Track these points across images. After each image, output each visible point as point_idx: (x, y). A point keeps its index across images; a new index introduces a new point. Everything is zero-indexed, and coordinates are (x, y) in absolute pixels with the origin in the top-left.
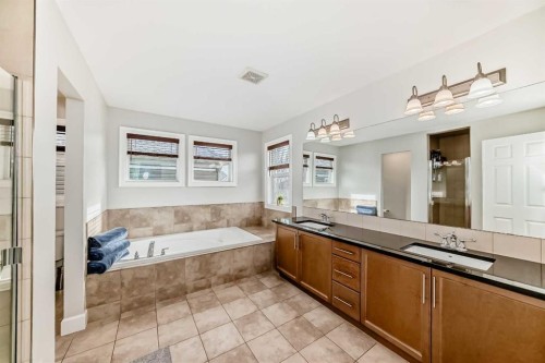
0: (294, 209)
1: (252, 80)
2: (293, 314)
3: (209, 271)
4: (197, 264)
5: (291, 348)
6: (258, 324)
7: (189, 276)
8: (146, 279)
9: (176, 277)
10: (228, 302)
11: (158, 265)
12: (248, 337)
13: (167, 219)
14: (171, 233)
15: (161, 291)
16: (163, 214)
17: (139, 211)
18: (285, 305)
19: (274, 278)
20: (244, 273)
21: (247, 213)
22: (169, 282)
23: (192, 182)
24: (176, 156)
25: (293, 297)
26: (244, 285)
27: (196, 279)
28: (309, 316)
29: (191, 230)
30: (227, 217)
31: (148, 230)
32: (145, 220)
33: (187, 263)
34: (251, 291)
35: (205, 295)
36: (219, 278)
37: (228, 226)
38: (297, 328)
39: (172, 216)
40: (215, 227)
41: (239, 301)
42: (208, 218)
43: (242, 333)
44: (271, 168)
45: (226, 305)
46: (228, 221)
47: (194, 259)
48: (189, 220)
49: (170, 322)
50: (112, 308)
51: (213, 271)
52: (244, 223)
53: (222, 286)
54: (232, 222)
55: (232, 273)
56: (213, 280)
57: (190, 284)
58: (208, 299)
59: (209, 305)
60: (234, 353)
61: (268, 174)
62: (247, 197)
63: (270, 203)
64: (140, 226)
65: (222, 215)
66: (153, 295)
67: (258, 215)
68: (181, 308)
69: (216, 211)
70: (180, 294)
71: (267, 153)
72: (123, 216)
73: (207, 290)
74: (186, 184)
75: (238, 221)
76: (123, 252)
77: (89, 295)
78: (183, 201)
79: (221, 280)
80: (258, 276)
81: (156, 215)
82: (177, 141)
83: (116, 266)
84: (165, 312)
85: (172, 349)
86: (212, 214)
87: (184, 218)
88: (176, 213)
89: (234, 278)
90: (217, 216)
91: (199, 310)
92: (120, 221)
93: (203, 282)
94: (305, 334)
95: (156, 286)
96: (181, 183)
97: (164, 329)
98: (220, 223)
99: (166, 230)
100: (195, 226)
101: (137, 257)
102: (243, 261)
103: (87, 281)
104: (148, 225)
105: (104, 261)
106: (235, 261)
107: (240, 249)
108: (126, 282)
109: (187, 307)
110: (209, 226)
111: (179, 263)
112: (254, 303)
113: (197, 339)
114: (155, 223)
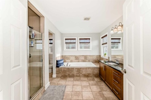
0: (109, 58)
1: (87, 20)
2: (100, 90)
3: (80, 72)
4: (77, 70)
5: (93, 98)
6: (87, 89)
7: (75, 72)
8: (66, 71)
9: (72, 72)
10: (83, 81)
11: (68, 68)
12: (83, 90)
13: (73, 58)
14: (74, 62)
15: (69, 74)
16: (72, 57)
17: (68, 56)
18: (98, 87)
19: (99, 79)
20: (90, 75)
21: (95, 58)
22: (70, 73)
23: (79, 49)
24: (75, 43)
25: (102, 86)
26: (89, 78)
27: (77, 74)
28: (104, 93)
29: (79, 62)
30: (89, 59)
31: (69, 61)
32: (69, 58)
33: (74, 69)
34: (90, 80)
35: (78, 78)
36: (83, 75)
37: (89, 61)
38: (98, 94)
39: (74, 58)
40: (85, 62)
41: (86, 82)
42: (83, 59)
43: (82, 89)
44: (103, 44)
45: (82, 82)
46: (89, 60)
47: (76, 68)
48: (78, 59)
49: (69, 81)
50: (60, 75)
51: (81, 72)
52: (94, 61)
53: (83, 77)
54: (90, 61)
55: (86, 74)
56: (81, 75)
57: (75, 75)
58: (78, 79)
59: (78, 80)
60: (78, 92)
61: (102, 46)
62: (95, 53)
63: (102, 56)
64: (68, 60)
65: (87, 58)
66: (67, 75)
67: (99, 59)
68: (72, 79)
69: (86, 57)
70: (73, 76)
71: (102, 40)
72: (65, 57)
73: (79, 77)
74: (78, 50)
75: (92, 61)
76: (62, 64)
77: (56, 71)
78: (77, 54)
79: (83, 76)
80: (94, 77)
81: (71, 57)
82: (75, 39)
83: (61, 67)
84: (68, 79)
85: (67, 86)
86: (84, 58)
87: (77, 58)
88: (75, 57)
89: (87, 76)
90: (85, 59)
91: (75, 81)
92: (64, 58)
93: (78, 75)
94: (100, 96)
95: (68, 73)
96: (76, 50)
97: (67, 82)
98: (87, 60)
99: (73, 61)
100: (80, 61)
101: (64, 66)
102: (89, 71)
103: (56, 69)
104: (69, 60)
105: (59, 65)
106: (87, 71)
107: (89, 68)
108: (62, 70)
109: (73, 79)
110: (84, 61)
111: (73, 69)
112: (89, 83)
113: (72, 86)
114: (71, 59)
